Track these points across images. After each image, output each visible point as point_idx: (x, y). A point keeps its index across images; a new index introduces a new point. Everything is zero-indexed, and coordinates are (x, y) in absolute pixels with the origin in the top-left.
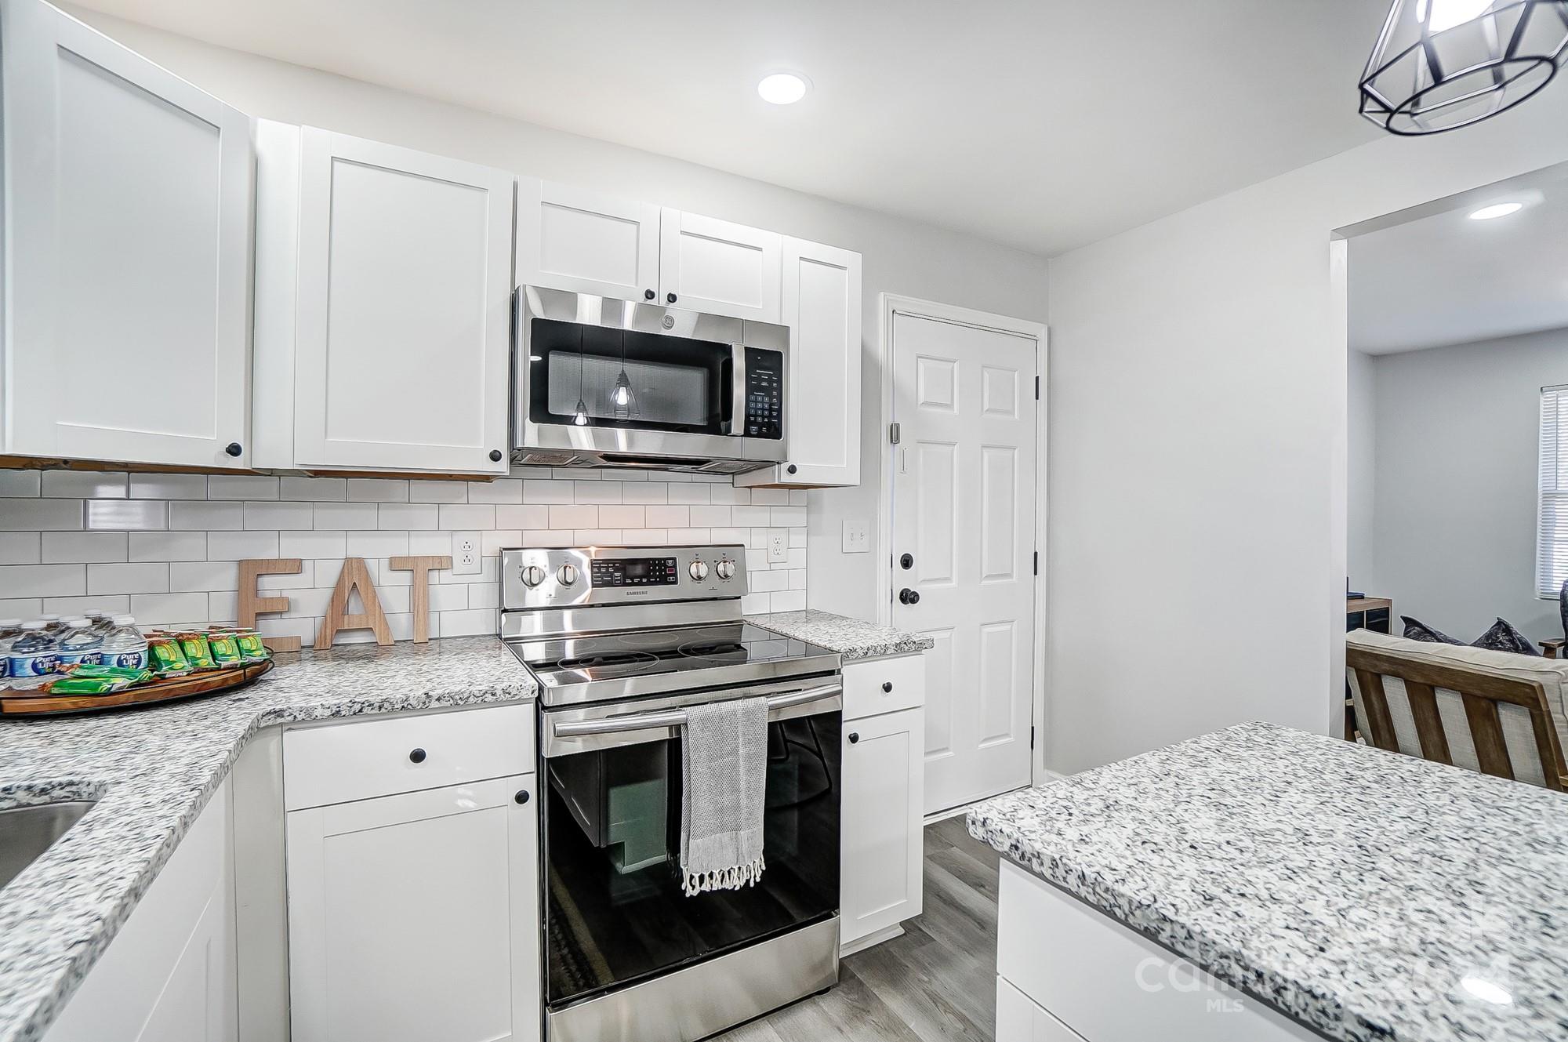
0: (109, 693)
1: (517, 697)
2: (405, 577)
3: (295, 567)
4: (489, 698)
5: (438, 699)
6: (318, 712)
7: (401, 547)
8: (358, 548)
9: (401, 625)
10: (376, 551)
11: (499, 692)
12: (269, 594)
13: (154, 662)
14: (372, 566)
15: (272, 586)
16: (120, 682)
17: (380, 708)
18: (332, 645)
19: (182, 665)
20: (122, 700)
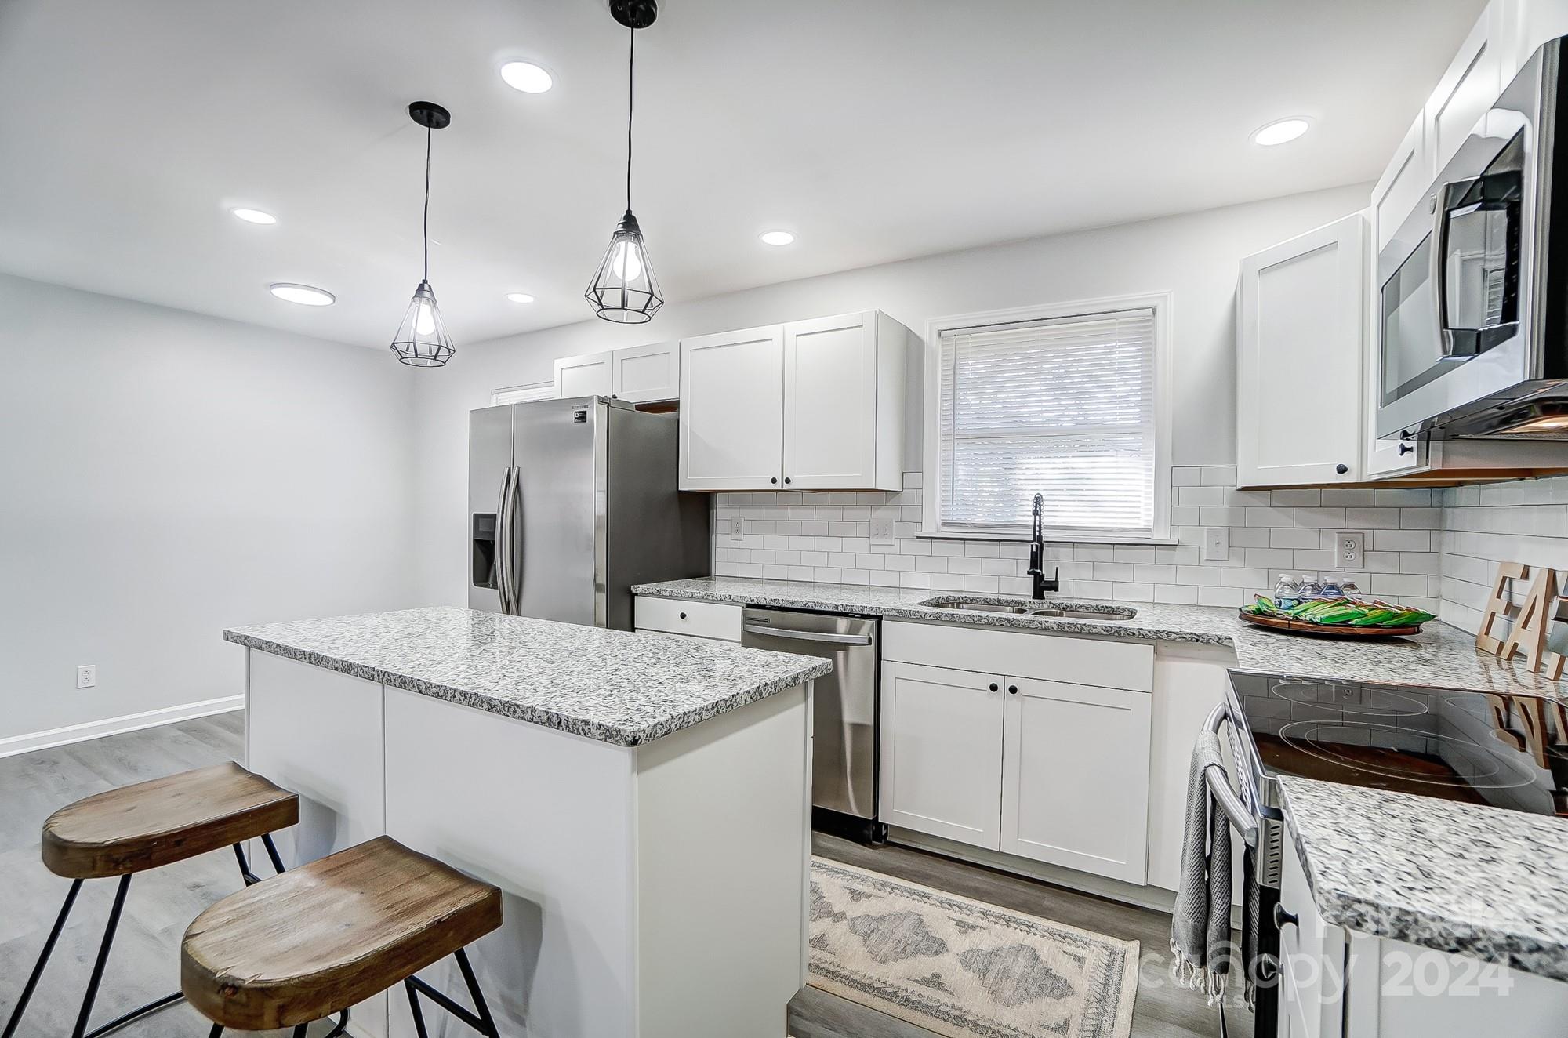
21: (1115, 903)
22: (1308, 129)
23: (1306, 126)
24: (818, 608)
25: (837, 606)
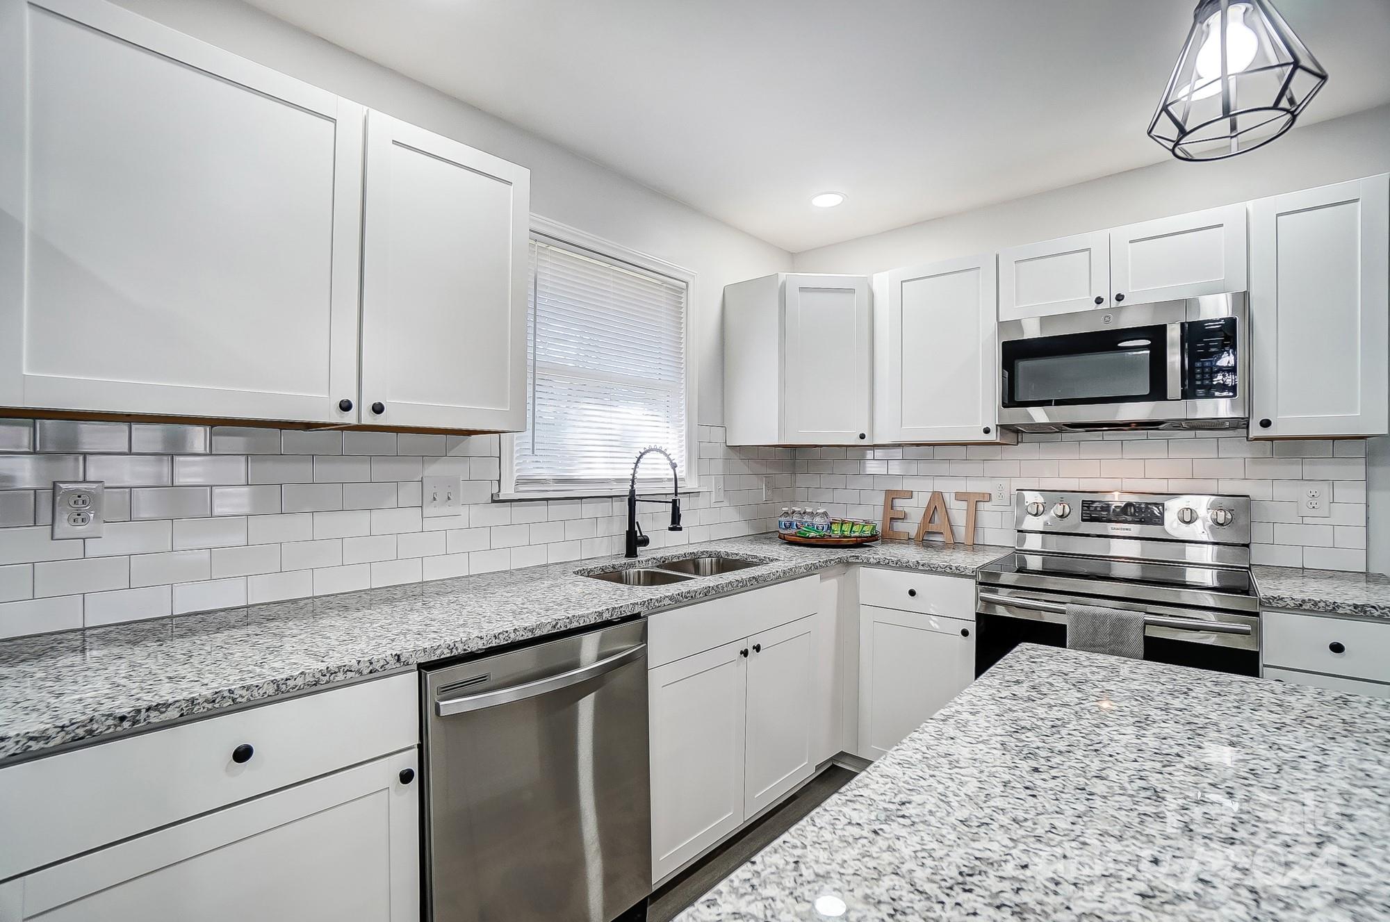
0: (808, 537)
1: (963, 573)
2: (964, 505)
3: (910, 495)
4: (948, 570)
5: (923, 565)
6: (872, 560)
7: (962, 486)
8: (940, 485)
9: (961, 533)
10: (949, 488)
11: (954, 568)
12: (899, 509)
13: (829, 528)
14: (946, 496)
15: (899, 503)
16: (812, 534)
17: (897, 564)
18: (923, 540)
19: (838, 533)
20: (813, 541)
21: (788, 805)
22: (842, 202)
23: (842, 199)
24: (575, 625)
25: (600, 614)
